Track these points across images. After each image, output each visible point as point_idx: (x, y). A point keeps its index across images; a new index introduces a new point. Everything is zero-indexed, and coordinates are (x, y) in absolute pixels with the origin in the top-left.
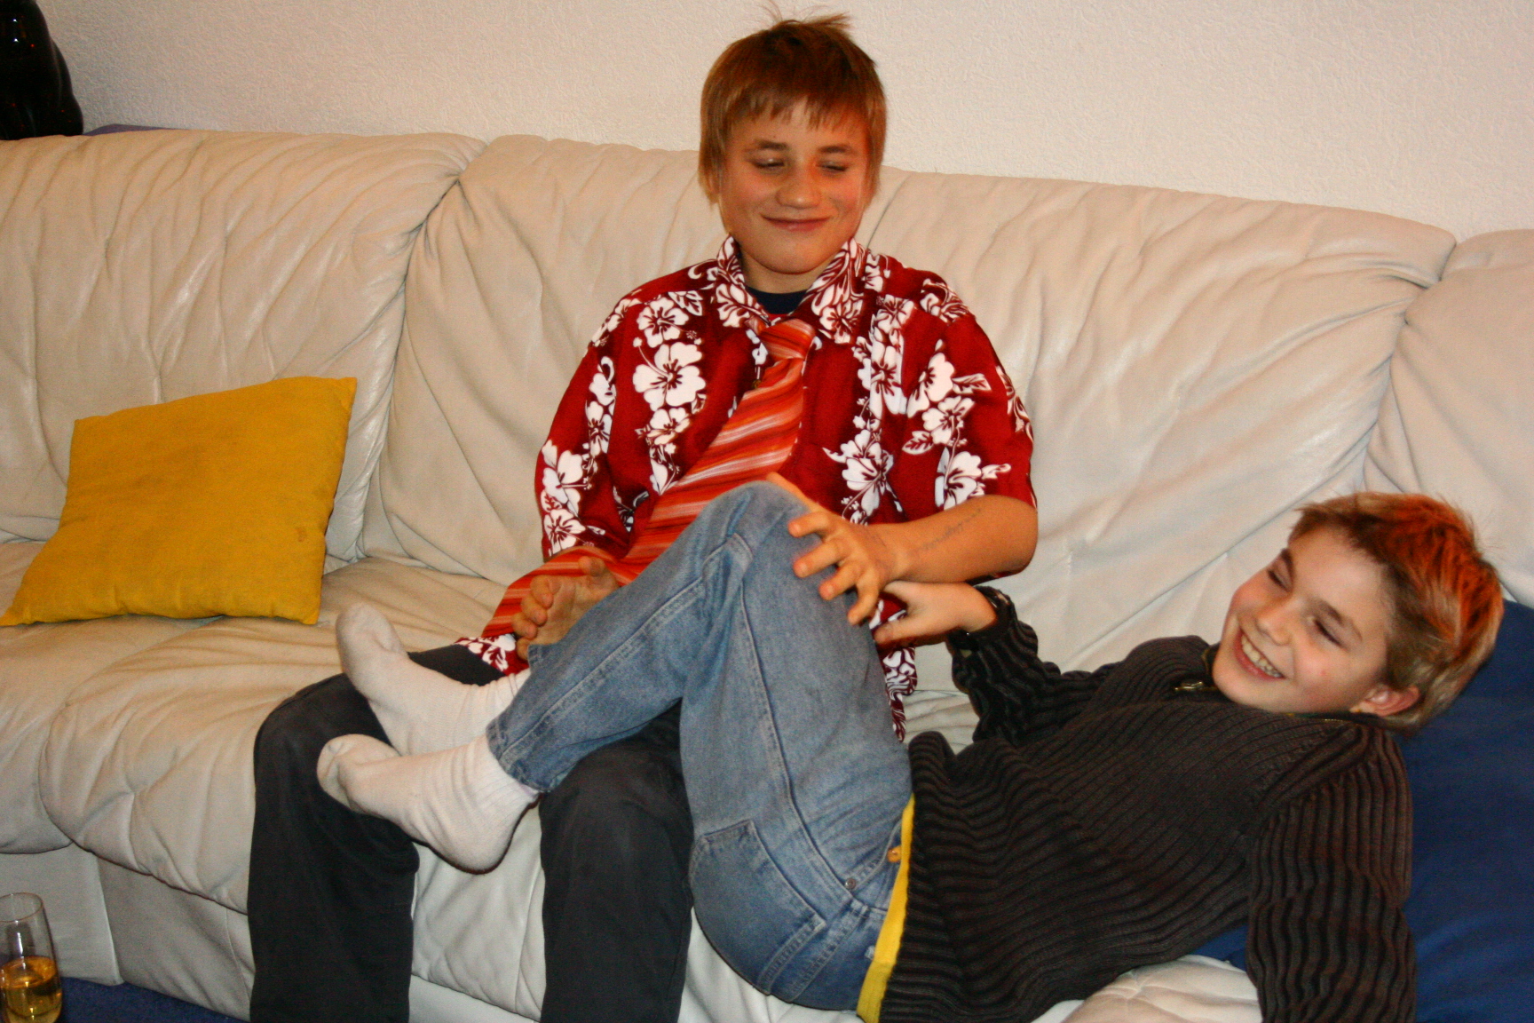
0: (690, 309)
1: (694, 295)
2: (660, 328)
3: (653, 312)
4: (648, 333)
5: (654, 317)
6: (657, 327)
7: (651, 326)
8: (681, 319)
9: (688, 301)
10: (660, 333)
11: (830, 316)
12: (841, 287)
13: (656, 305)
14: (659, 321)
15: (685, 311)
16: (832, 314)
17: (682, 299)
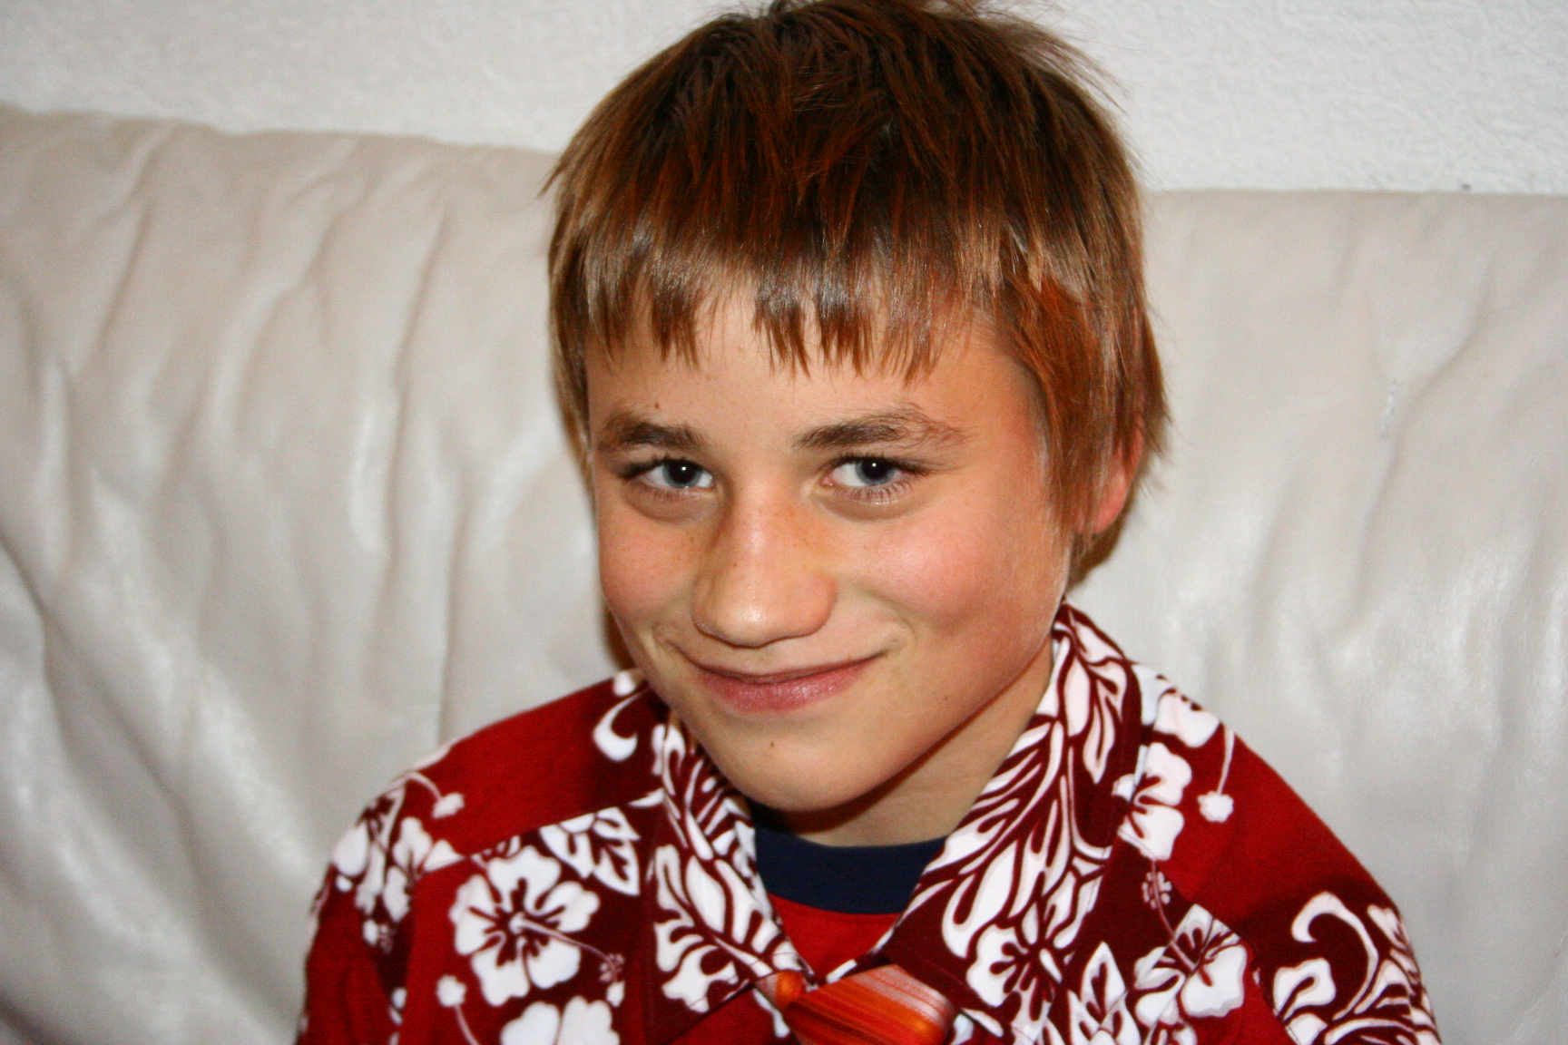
0: (606, 873)
1: (614, 824)
2: (521, 942)
3: (496, 895)
4: (485, 965)
5: (499, 911)
6: (512, 939)
7: (490, 944)
8: (579, 909)
9: (599, 845)
10: (518, 962)
11: (999, 957)
12: (1036, 848)
13: (504, 874)
14: (517, 923)
15: (591, 884)
16: (1008, 949)
17: (583, 844)
